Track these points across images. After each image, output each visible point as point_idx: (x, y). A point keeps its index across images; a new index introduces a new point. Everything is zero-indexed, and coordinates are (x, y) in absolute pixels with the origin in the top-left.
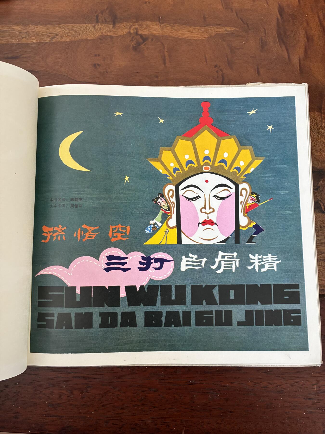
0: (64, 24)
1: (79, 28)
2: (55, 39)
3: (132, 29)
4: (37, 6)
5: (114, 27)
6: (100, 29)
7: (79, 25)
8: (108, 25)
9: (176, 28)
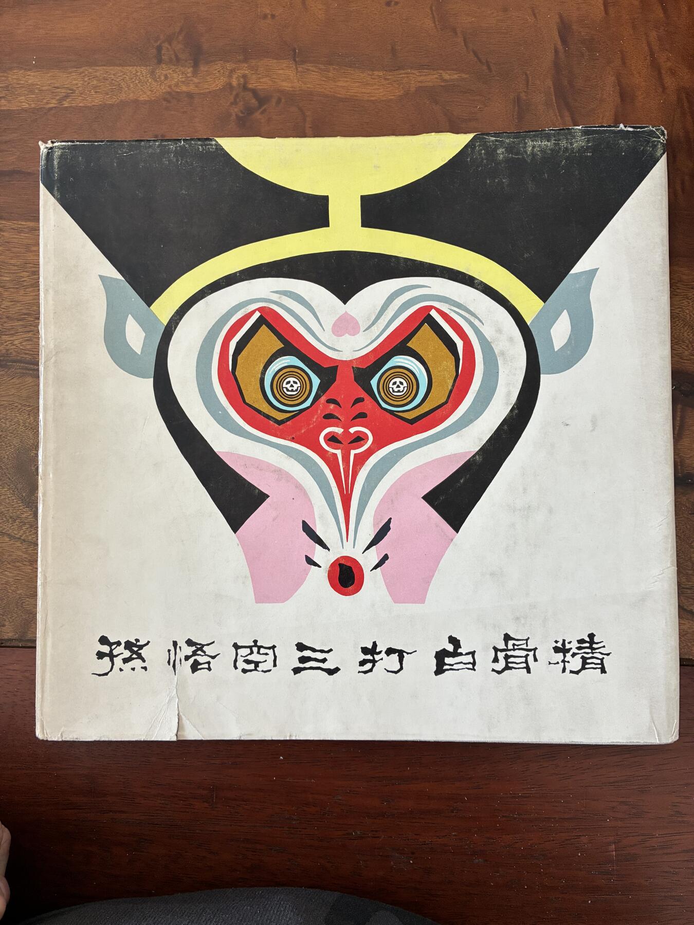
0: (87, 66)
1: (120, 76)
2: (68, 100)
3: (235, 76)
4: (31, 25)
5: (195, 73)
6: (166, 77)
7: (120, 68)
8: (181, 68)
9: (330, 74)
